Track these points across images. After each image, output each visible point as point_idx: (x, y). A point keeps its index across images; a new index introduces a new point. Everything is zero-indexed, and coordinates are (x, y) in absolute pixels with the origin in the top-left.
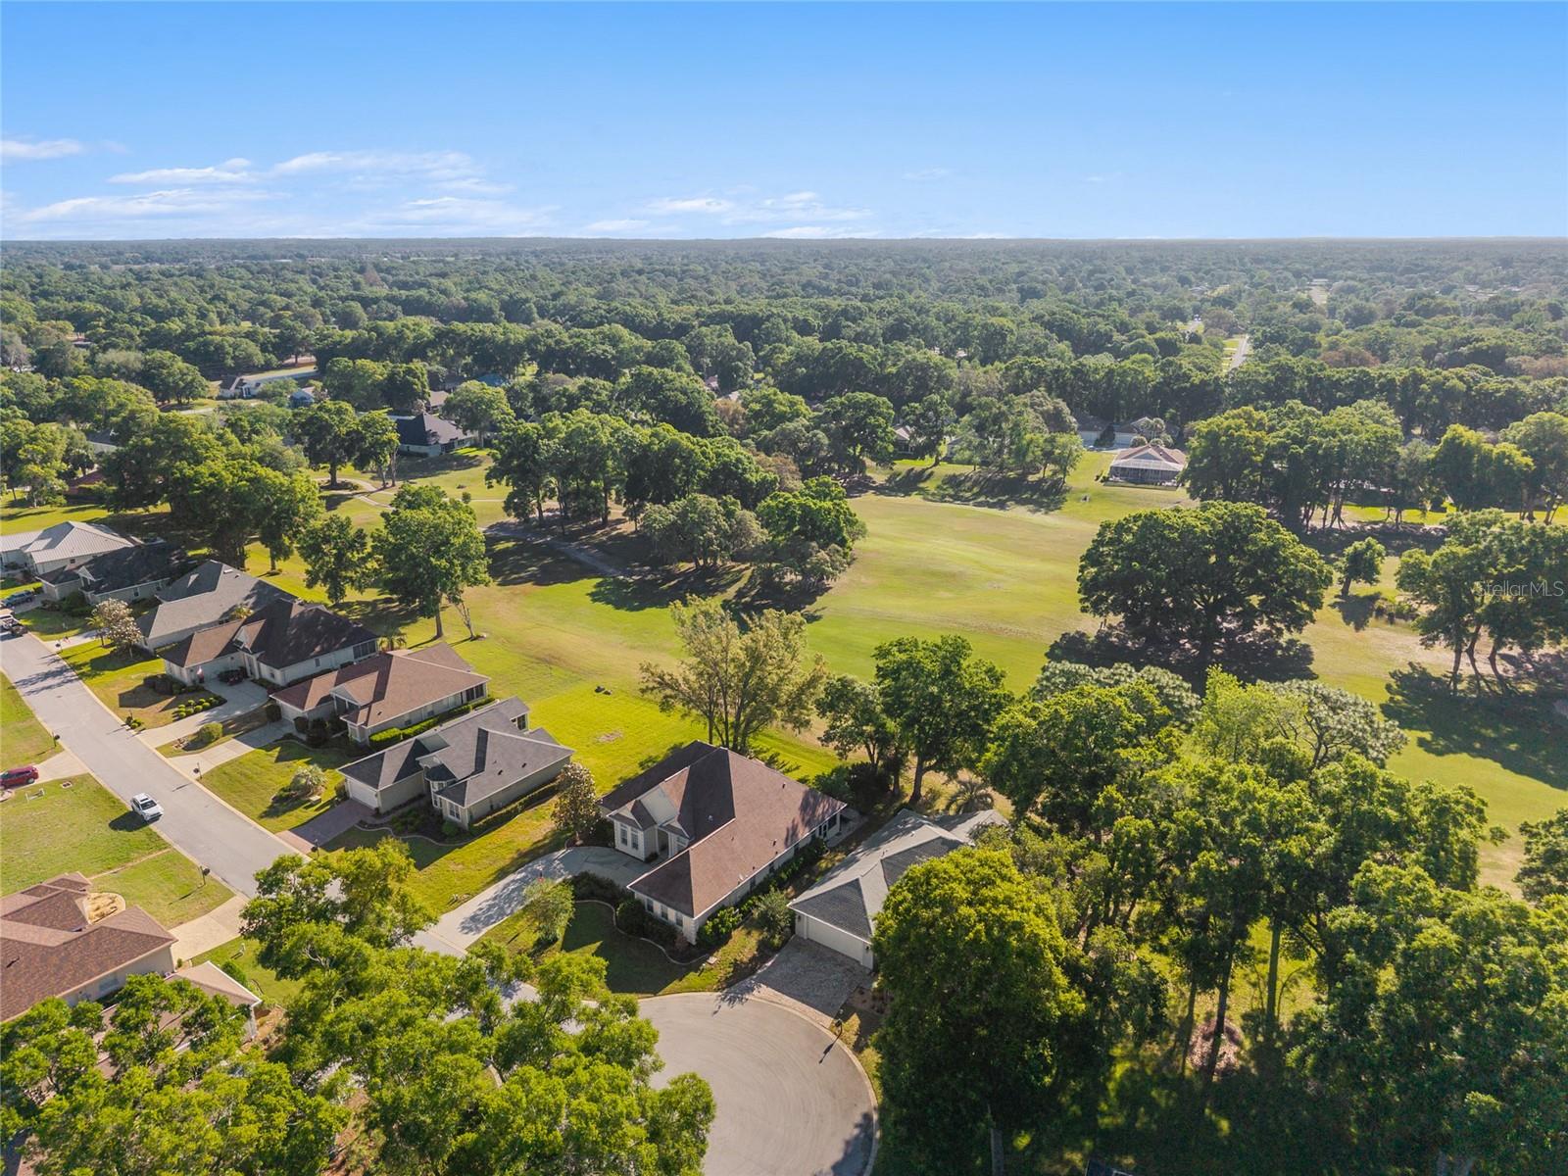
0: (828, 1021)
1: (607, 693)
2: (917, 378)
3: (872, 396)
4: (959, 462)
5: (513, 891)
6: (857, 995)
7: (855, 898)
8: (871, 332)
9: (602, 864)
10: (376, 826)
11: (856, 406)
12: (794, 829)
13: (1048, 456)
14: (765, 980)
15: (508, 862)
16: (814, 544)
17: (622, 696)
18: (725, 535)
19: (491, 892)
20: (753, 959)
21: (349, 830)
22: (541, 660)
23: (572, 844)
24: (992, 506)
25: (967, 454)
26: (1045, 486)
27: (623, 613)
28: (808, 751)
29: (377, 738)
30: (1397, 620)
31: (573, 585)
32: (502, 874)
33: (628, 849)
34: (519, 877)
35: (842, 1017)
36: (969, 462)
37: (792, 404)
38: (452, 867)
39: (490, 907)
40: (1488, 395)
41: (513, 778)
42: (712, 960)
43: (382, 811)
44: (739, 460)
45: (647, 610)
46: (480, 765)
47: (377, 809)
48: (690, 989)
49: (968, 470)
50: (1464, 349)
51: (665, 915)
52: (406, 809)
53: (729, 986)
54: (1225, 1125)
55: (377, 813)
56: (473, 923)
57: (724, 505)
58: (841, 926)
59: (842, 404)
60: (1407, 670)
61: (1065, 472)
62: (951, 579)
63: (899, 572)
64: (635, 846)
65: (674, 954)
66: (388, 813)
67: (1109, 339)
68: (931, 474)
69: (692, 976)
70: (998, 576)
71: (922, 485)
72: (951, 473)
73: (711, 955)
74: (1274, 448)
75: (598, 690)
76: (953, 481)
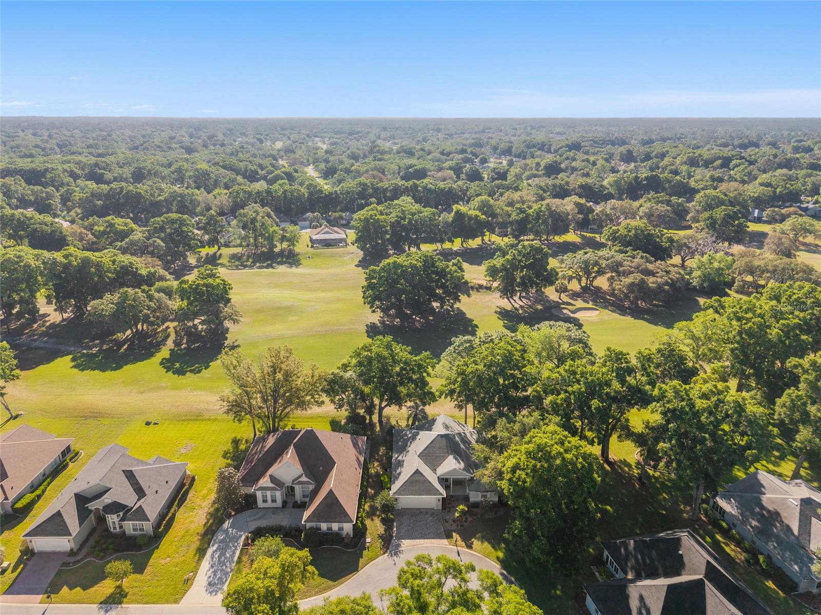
0: (445, 541)
1: (155, 424)
2: (179, 201)
3: (180, 215)
4: (234, 246)
5: (219, 557)
6: (446, 524)
7: (422, 478)
8: (125, 176)
9: (259, 518)
10: (79, 561)
11: (173, 222)
12: (358, 458)
13: (283, 238)
14: (400, 537)
15: (198, 543)
16: (221, 305)
17: (167, 422)
18: (155, 311)
19: (205, 564)
20: (385, 530)
21: (57, 574)
22: (86, 417)
23: (229, 516)
24: (267, 267)
25: (238, 241)
26: (286, 253)
27: (109, 373)
28: (308, 418)
29: (19, 505)
30: (481, 290)
31: (52, 364)
32: (201, 552)
33: (269, 504)
34: (215, 548)
35: (449, 536)
36: (240, 245)
37: (126, 224)
38: (163, 562)
39: (215, 573)
40: (442, 190)
41: (166, 493)
42: (368, 540)
43: (75, 550)
44: (131, 263)
45: (125, 367)
46: (140, 492)
47: (72, 550)
48: (371, 560)
49: (239, 250)
50: (410, 170)
51: (330, 529)
52: (91, 542)
53: (388, 548)
54: (609, 508)
55: (72, 553)
56: (212, 587)
57: (143, 291)
58: (423, 495)
59: (162, 221)
60: (499, 310)
61: (294, 245)
62: (289, 310)
63: (258, 311)
64: (274, 501)
65: (347, 546)
66: (80, 549)
67: (257, 173)
68: (221, 255)
69: (365, 553)
70: (310, 303)
71: (219, 262)
72: (231, 253)
73: (365, 538)
74: (393, 223)
75: (148, 424)
76: (234, 257)
